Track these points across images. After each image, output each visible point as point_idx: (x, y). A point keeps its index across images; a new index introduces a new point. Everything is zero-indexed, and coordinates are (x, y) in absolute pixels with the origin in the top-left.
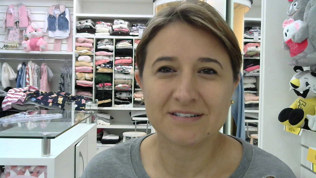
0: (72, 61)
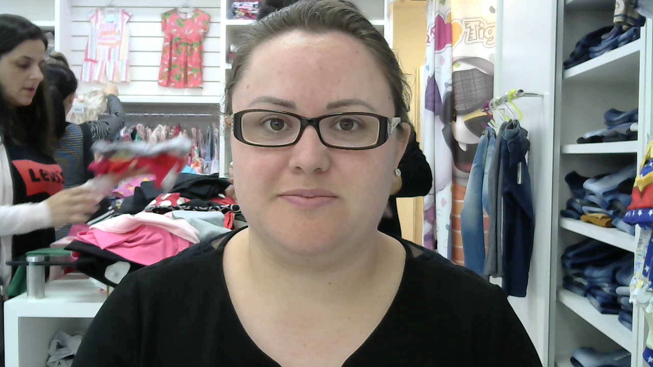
0: (218, 117)
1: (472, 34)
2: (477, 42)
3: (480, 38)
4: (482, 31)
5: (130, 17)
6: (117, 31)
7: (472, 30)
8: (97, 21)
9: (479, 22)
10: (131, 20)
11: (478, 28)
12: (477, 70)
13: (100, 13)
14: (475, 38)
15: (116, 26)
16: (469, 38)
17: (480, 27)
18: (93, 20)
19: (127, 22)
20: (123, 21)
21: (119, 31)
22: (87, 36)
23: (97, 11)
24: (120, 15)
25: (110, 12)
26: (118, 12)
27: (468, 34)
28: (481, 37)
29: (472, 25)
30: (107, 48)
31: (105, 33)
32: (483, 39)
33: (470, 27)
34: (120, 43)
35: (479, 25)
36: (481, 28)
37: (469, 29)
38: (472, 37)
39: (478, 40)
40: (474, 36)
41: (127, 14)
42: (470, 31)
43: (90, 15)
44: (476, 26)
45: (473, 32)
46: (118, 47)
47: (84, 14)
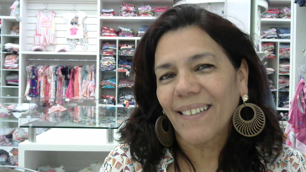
0: (96, 62)
5: (56, 14)
6: (50, 21)
8: (40, 16)
10: (55, 16)
13: (41, 13)
15: (49, 18)
18: (38, 16)
19: (55, 17)
20: (52, 16)
21: (51, 21)
22: (36, 23)
23: (40, 12)
24: (51, 13)
25: (46, 12)
26: (50, 12)
30: (46, 29)
31: (45, 22)
34: (51, 26)
41: (54, 13)
43: (37, 14)
46: (50, 28)
47: (33, 13)
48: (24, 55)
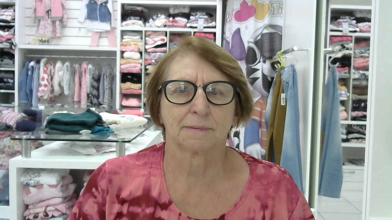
0: (116, 59)
1: (275, 11)
2: (277, 16)
3: (279, 14)
4: (280, 9)
7: (275, 9)
9: (279, 4)
11: (278, 7)
12: (277, 33)
14: (276, 13)
16: (273, 13)
17: (279, 6)
27: (272, 10)
28: (280, 12)
29: (275, 5)
32: (281, 14)
33: (274, 7)
35: (279, 5)
36: (280, 8)
37: (273, 8)
38: (274, 13)
39: (278, 15)
40: (276, 12)
42: (273, 10)
44: (277, 6)
45: (276, 10)
48: (21, 50)
